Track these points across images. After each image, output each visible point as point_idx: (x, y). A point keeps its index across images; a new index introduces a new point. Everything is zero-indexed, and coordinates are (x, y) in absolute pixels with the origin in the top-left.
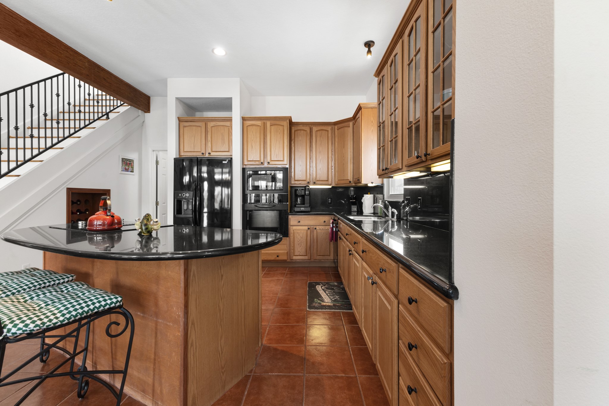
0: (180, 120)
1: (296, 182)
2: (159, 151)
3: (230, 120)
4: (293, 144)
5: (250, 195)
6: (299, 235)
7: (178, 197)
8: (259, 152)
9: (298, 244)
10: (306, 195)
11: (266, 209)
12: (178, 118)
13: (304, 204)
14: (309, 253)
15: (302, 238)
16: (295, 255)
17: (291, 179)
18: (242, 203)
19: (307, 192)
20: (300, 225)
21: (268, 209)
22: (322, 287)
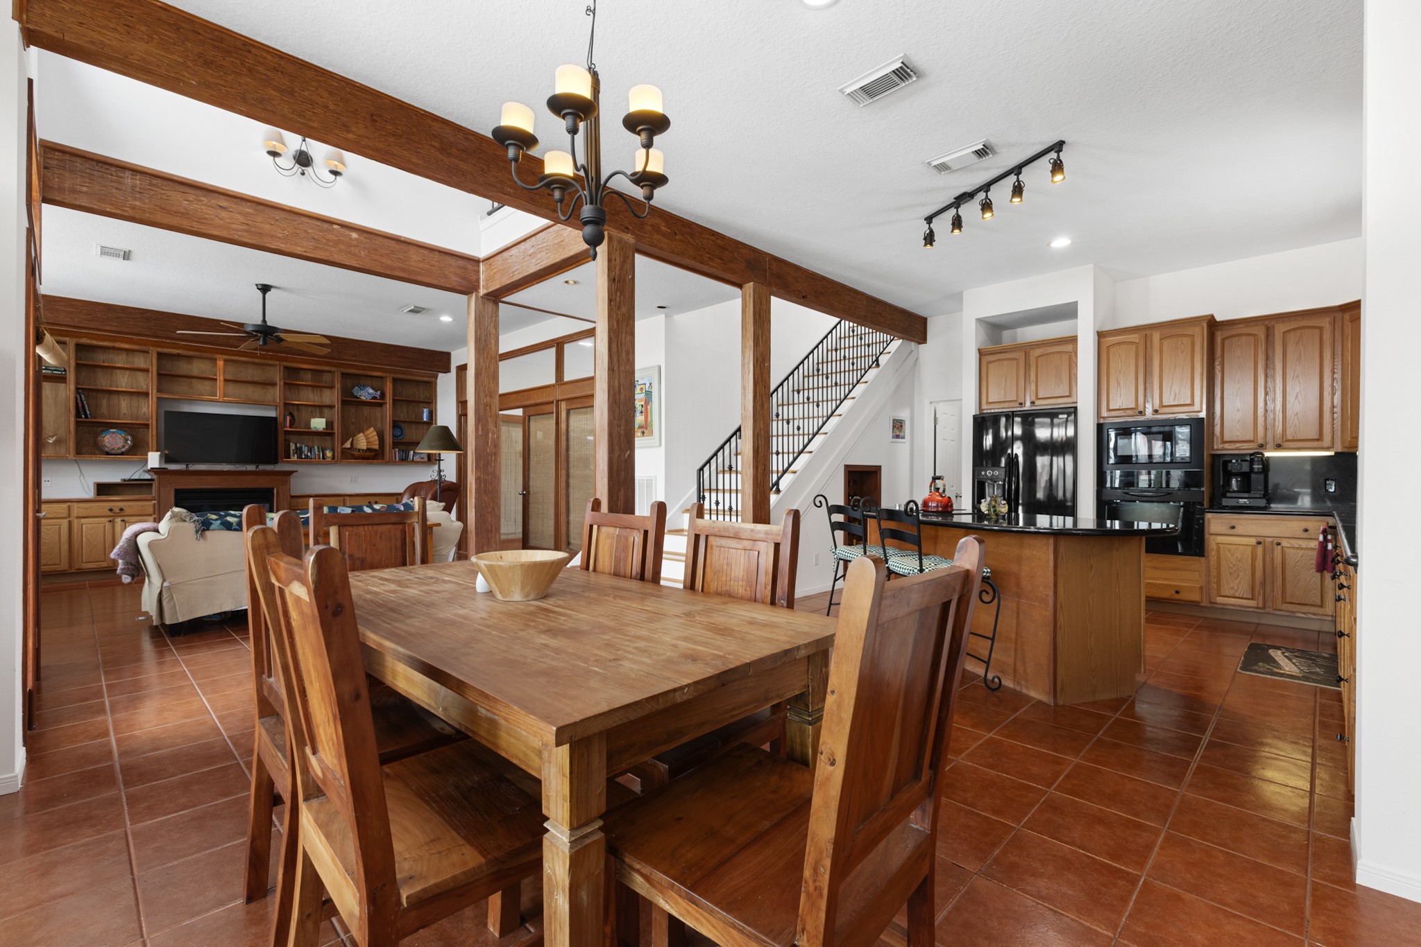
0: (981, 353)
1: (1226, 446)
2: (938, 402)
3: (1073, 340)
4: (1218, 368)
5: (1111, 472)
6: (1232, 555)
7: (981, 477)
8: (1134, 392)
9: (1231, 574)
10: (1256, 473)
11: (1149, 499)
12: (979, 350)
13: (1248, 491)
14: (1259, 594)
15: (1239, 561)
16: (1222, 594)
17: (1213, 439)
18: (1096, 488)
19: (1255, 467)
20: (1235, 534)
21: (1154, 499)
22: (1283, 653)
